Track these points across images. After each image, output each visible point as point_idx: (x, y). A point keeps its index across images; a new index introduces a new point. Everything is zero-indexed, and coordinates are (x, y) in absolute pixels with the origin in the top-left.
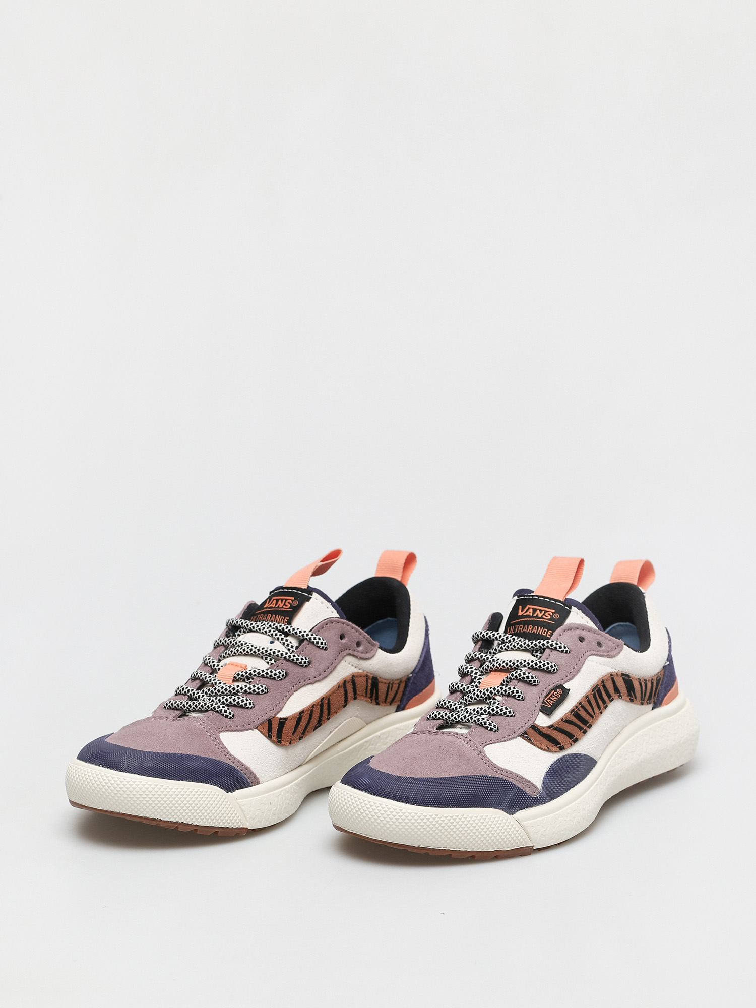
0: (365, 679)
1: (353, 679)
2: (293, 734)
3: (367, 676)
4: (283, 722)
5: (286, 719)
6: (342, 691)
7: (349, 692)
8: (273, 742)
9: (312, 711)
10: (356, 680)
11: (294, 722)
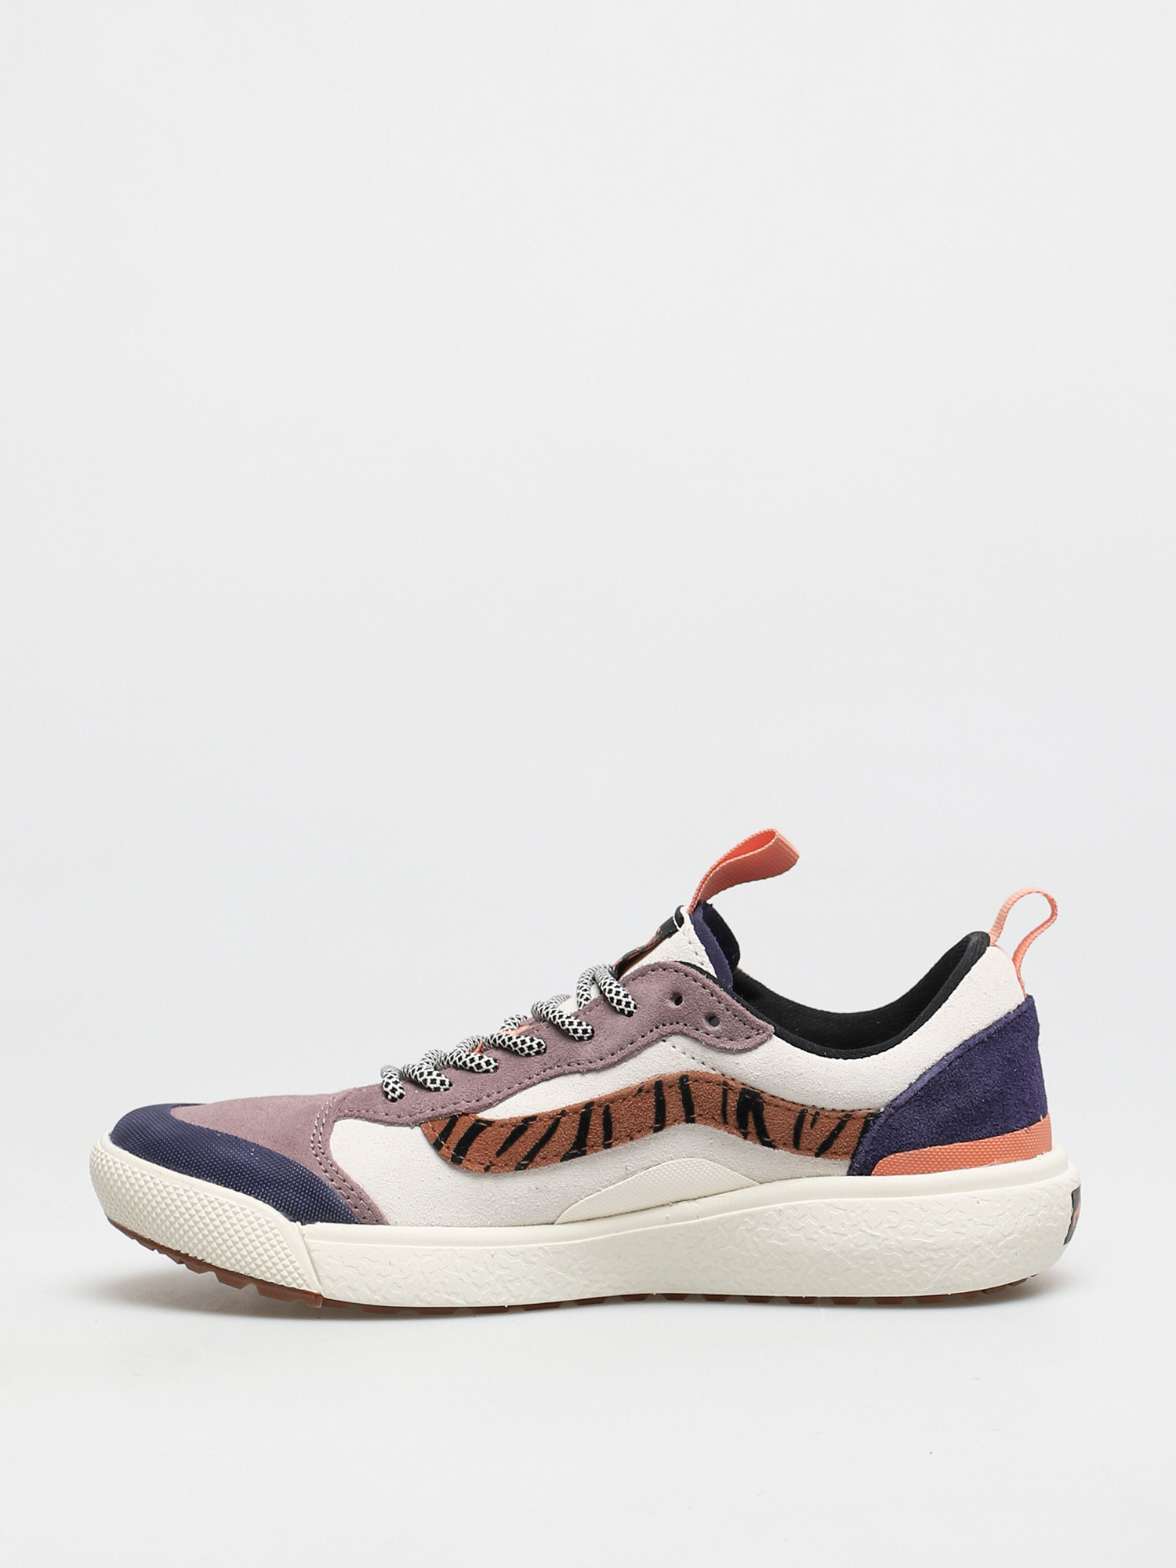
0: (719, 1090)
1: (684, 1083)
2: (499, 1154)
3: (725, 1083)
4: (479, 1127)
5: (490, 1123)
6: (651, 1101)
7: (670, 1106)
8: (444, 1158)
9: (557, 1122)
10: (693, 1086)
11: (507, 1133)
